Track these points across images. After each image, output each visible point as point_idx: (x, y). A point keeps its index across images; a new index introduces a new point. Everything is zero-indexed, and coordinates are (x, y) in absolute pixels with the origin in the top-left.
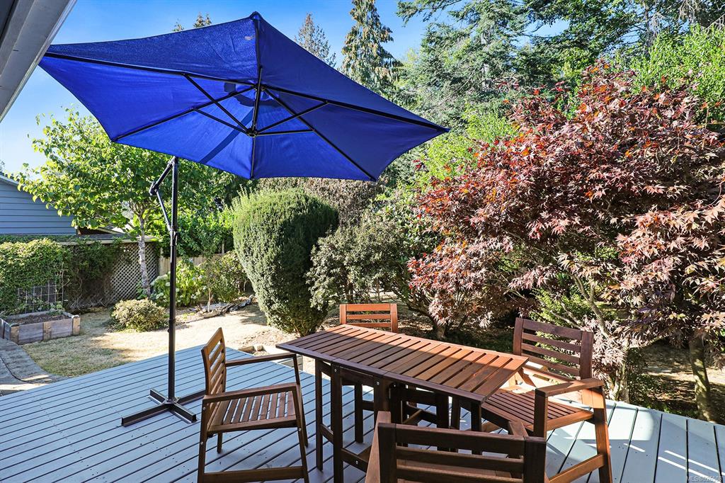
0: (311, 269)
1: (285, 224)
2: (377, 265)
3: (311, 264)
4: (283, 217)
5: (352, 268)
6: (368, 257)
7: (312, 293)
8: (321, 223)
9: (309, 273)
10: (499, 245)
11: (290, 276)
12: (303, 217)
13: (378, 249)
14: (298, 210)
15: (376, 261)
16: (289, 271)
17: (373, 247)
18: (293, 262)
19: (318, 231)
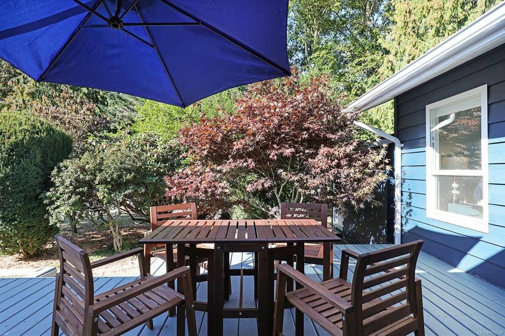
0: (51, 189)
1: (16, 145)
2: (127, 184)
3: (53, 185)
4: (14, 137)
5: (101, 188)
6: (120, 177)
7: (52, 212)
8: (59, 148)
9: (48, 194)
10: (245, 164)
11: (21, 197)
12: (40, 141)
13: (129, 171)
14: (33, 133)
15: (127, 180)
16: (21, 192)
17: (125, 169)
18: (26, 183)
19: (56, 154)
